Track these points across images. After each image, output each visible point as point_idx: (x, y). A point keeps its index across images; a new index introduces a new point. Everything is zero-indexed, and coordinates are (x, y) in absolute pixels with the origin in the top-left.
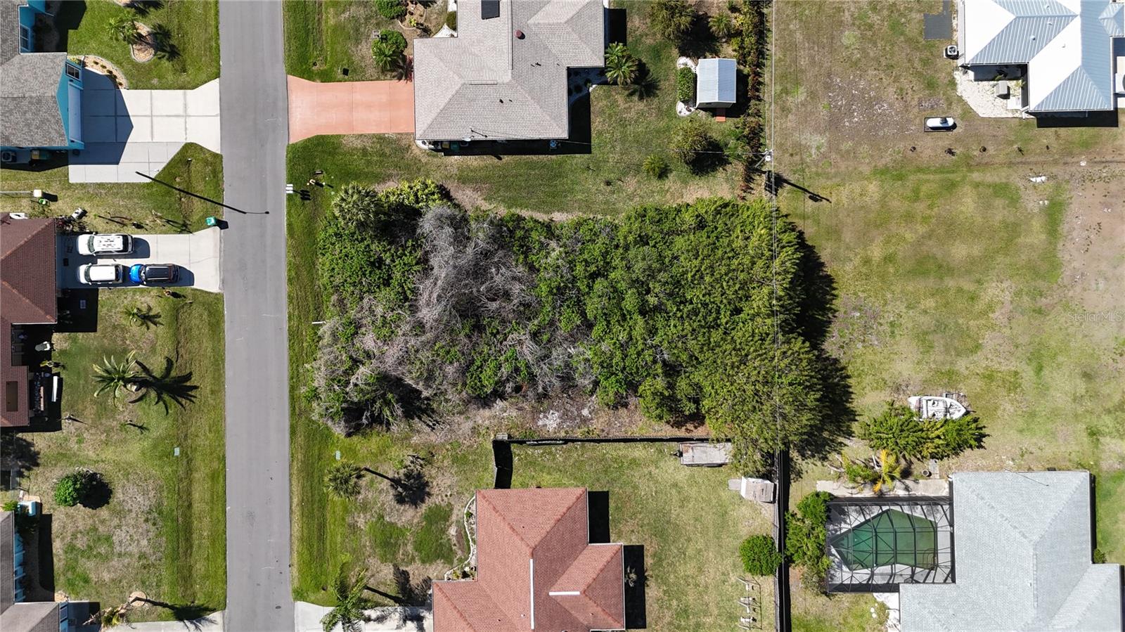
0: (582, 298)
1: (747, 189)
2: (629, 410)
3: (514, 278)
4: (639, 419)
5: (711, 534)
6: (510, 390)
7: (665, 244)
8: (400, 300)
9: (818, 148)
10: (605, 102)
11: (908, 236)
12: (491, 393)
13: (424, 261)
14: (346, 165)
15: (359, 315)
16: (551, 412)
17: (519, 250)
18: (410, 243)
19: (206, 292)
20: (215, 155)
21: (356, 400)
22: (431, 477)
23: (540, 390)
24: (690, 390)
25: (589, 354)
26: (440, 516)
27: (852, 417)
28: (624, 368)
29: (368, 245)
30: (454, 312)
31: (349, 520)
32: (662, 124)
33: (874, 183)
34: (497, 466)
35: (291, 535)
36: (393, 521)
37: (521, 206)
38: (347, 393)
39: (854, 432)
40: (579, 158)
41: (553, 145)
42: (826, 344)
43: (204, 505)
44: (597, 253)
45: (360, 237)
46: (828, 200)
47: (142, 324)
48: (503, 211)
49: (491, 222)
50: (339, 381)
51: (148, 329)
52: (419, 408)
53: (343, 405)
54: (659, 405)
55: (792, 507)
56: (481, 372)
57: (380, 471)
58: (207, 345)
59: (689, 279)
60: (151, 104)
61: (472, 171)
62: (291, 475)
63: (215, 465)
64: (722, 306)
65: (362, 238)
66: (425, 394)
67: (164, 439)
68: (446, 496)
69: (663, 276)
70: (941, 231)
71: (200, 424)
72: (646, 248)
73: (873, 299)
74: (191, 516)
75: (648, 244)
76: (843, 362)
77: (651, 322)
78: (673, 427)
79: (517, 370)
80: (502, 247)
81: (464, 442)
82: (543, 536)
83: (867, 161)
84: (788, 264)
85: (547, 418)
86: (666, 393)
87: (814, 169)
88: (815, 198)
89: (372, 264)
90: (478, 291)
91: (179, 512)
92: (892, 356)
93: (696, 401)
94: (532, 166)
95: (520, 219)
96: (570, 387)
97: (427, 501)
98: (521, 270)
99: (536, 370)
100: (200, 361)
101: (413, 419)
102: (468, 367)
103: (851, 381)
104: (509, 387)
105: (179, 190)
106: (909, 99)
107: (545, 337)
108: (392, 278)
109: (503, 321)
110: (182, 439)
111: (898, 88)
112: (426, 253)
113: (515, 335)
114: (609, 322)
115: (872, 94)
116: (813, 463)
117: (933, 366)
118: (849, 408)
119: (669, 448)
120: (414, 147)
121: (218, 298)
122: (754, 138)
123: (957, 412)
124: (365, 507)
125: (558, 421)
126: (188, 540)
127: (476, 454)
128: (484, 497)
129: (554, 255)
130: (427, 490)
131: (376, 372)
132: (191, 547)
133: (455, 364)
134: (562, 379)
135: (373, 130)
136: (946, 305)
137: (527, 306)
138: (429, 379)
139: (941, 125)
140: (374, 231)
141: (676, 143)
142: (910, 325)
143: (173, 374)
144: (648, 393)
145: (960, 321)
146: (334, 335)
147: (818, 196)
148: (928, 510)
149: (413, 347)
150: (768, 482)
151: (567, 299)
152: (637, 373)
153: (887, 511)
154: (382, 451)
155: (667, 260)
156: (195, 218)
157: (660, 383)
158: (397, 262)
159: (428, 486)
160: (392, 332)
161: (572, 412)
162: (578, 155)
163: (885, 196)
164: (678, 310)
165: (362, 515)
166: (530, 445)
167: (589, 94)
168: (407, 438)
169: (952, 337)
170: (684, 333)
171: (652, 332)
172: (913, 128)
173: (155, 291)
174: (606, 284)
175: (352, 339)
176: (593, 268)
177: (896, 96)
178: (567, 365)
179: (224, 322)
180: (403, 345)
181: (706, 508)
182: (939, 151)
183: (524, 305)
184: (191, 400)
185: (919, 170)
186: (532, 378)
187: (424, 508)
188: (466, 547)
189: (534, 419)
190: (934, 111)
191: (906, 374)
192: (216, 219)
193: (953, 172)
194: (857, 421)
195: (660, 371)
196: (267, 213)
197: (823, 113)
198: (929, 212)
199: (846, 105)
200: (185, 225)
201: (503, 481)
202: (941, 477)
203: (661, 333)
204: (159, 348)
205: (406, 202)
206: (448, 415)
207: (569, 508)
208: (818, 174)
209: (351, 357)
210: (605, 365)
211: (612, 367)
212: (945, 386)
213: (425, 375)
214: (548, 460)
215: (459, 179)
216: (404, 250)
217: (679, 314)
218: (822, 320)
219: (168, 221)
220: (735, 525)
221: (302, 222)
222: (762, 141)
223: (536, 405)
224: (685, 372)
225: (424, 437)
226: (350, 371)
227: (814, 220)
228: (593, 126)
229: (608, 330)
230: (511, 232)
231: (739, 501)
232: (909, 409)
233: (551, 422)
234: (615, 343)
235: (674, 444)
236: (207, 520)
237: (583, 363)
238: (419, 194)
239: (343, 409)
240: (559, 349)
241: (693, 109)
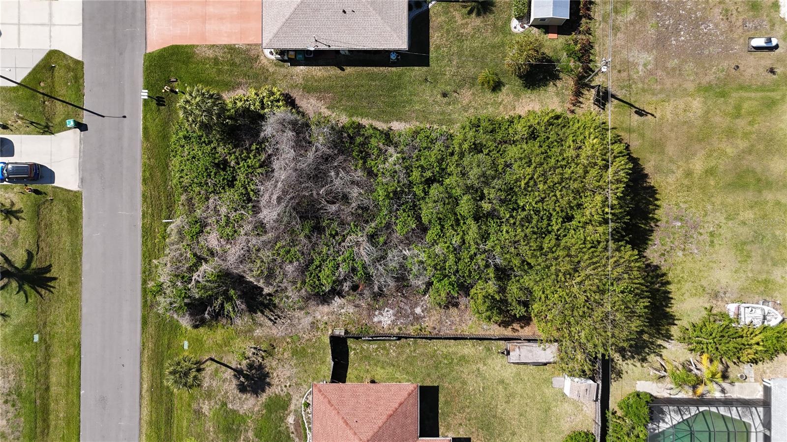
0: (418, 203)
1: (577, 103)
2: (459, 309)
3: (353, 182)
4: (468, 318)
5: (535, 429)
6: (347, 289)
7: (498, 152)
8: (244, 201)
9: (645, 65)
10: (443, 18)
11: (729, 150)
12: (329, 291)
13: (266, 164)
14: (198, 73)
15: (205, 215)
16: (386, 309)
17: (358, 155)
18: (254, 147)
19: (66, 190)
20: (77, 62)
21: (197, 296)
22: (272, 368)
23: (376, 289)
24: (521, 294)
25: (423, 257)
26: (280, 405)
27: (671, 321)
28: (457, 271)
29: (215, 148)
30: (294, 214)
31: (194, 406)
32: (497, 40)
33: (698, 99)
34: (333, 360)
35: (140, 419)
36: (235, 409)
37: (362, 115)
38: (189, 290)
39: (672, 336)
40: (418, 71)
41: (393, 57)
42: (648, 251)
43: (60, 388)
44: (433, 159)
45: (206, 140)
46: (653, 115)
47: (5, 219)
48: (344, 119)
49: (332, 128)
50: (183, 277)
51: (11, 223)
52: (262, 303)
53: (186, 300)
54: (490, 309)
55: (613, 405)
56: (320, 271)
57: (224, 361)
58: (66, 239)
59: (523, 186)
60: (19, 13)
61: (316, 81)
62: (141, 362)
63: (71, 351)
64: (554, 214)
65: (209, 141)
66: (266, 291)
67: (23, 326)
68: (286, 386)
69: (497, 183)
70: (761, 147)
71: (58, 313)
72: (480, 156)
73: (694, 210)
74: (49, 398)
75: (482, 152)
76: (664, 269)
77: (484, 227)
78: (500, 326)
79: (354, 270)
80: (341, 152)
81: (304, 336)
82: (375, 431)
83: (692, 78)
84: (622, 174)
85: (383, 315)
86: (497, 297)
87: (640, 85)
88: (640, 113)
89: (217, 165)
90: (318, 194)
91: (38, 394)
92: (710, 264)
93: (526, 304)
94: (372, 77)
95: (360, 126)
96: (404, 286)
97: (267, 391)
98: (360, 174)
99: (371, 270)
100: (59, 254)
101: (256, 313)
102: (307, 266)
103: (671, 288)
104: (346, 286)
105: (43, 94)
106: (734, 20)
107: (381, 240)
108: (236, 180)
109: (342, 223)
110: (42, 327)
111: (723, 9)
112: (270, 156)
113: (353, 237)
114: (443, 227)
115: (699, 14)
116: (633, 364)
117: (750, 275)
118: (668, 312)
119: (497, 347)
120: (262, 58)
121: (77, 195)
122: (585, 54)
123: (773, 319)
124: (209, 395)
125: (393, 318)
126: (45, 420)
127: (314, 347)
128: (320, 391)
129: (391, 160)
130: (268, 380)
131: (217, 270)
132: (48, 426)
133: (295, 264)
134: (397, 279)
135: (224, 41)
136: (764, 217)
137: (365, 209)
138: (270, 276)
139: (765, 45)
140: (221, 135)
141: (512, 57)
142: (729, 236)
143: (34, 265)
144: (480, 296)
145: (778, 233)
146: (180, 232)
147: (644, 111)
148: (743, 412)
149: (254, 246)
150: (591, 382)
151: (403, 204)
152: (469, 276)
153: (702, 412)
154: (227, 342)
155: (500, 167)
156: (57, 120)
157: (492, 287)
158: (241, 165)
159: (269, 377)
160: (235, 231)
161: (406, 310)
162: (416, 68)
163: (707, 112)
164: (511, 216)
165: (207, 402)
166: (365, 340)
167: (428, 10)
168: (251, 331)
169: (769, 248)
170: (517, 239)
171: (485, 237)
172: (737, 47)
173: (18, 187)
174: (441, 189)
175: (197, 237)
176: (428, 174)
177: (721, 17)
178: (402, 266)
179: (82, 218)
180: (245, 244)
181: (531, 404)
182: (761, 70)
183: (362, 208)
184: (50, 291)
185: (741, 88)
186: (368, 278)
187: (264, 397)
188: (303, 435)
189: (370, 316)
190: (758, 32)
191: (724, 282)
192: (75, 121)
193: (773, 90)
194: (676, 325)
195: (492, 275)
196: (125, 117)
197: (651, 32)
198: (749, 128)
199: (673, 24)
200: (47, 127)
201: (339, 375)
202: (756, 381)
203: (493, 237)
204: (20, 241)
205: (252, 107)
206: (289, 310)
207: (401, 404)
208: (644, 90)
209: (195, 255)
210: (439, 267)
211: (445, 269)
212: (762, 293)
213: (266, 273)
214: (382, 354)
215: (304, 88)
216: (248, 153)
217: (512, 221)
218: (644, 229)
219: (32, 123)
220: (558, 420)
221: (156, 126)
222: (592, 57)
223: (372, 303)
224: (516, 276)
225: (266, 330)
226: (193, 269)
227: (640, 134)
228: (431, 41)
229: (442, 234)
230: (352, 138)
231: (562, 398)
232: (728, 315)
233: (385, 319)
234: (448, 247)
235: (502, 342)
236: (63, 403)
237: (417, 264)
238: (265, 101)
239: (186, 304)
240: (395, 251)
241: (526, 26)
